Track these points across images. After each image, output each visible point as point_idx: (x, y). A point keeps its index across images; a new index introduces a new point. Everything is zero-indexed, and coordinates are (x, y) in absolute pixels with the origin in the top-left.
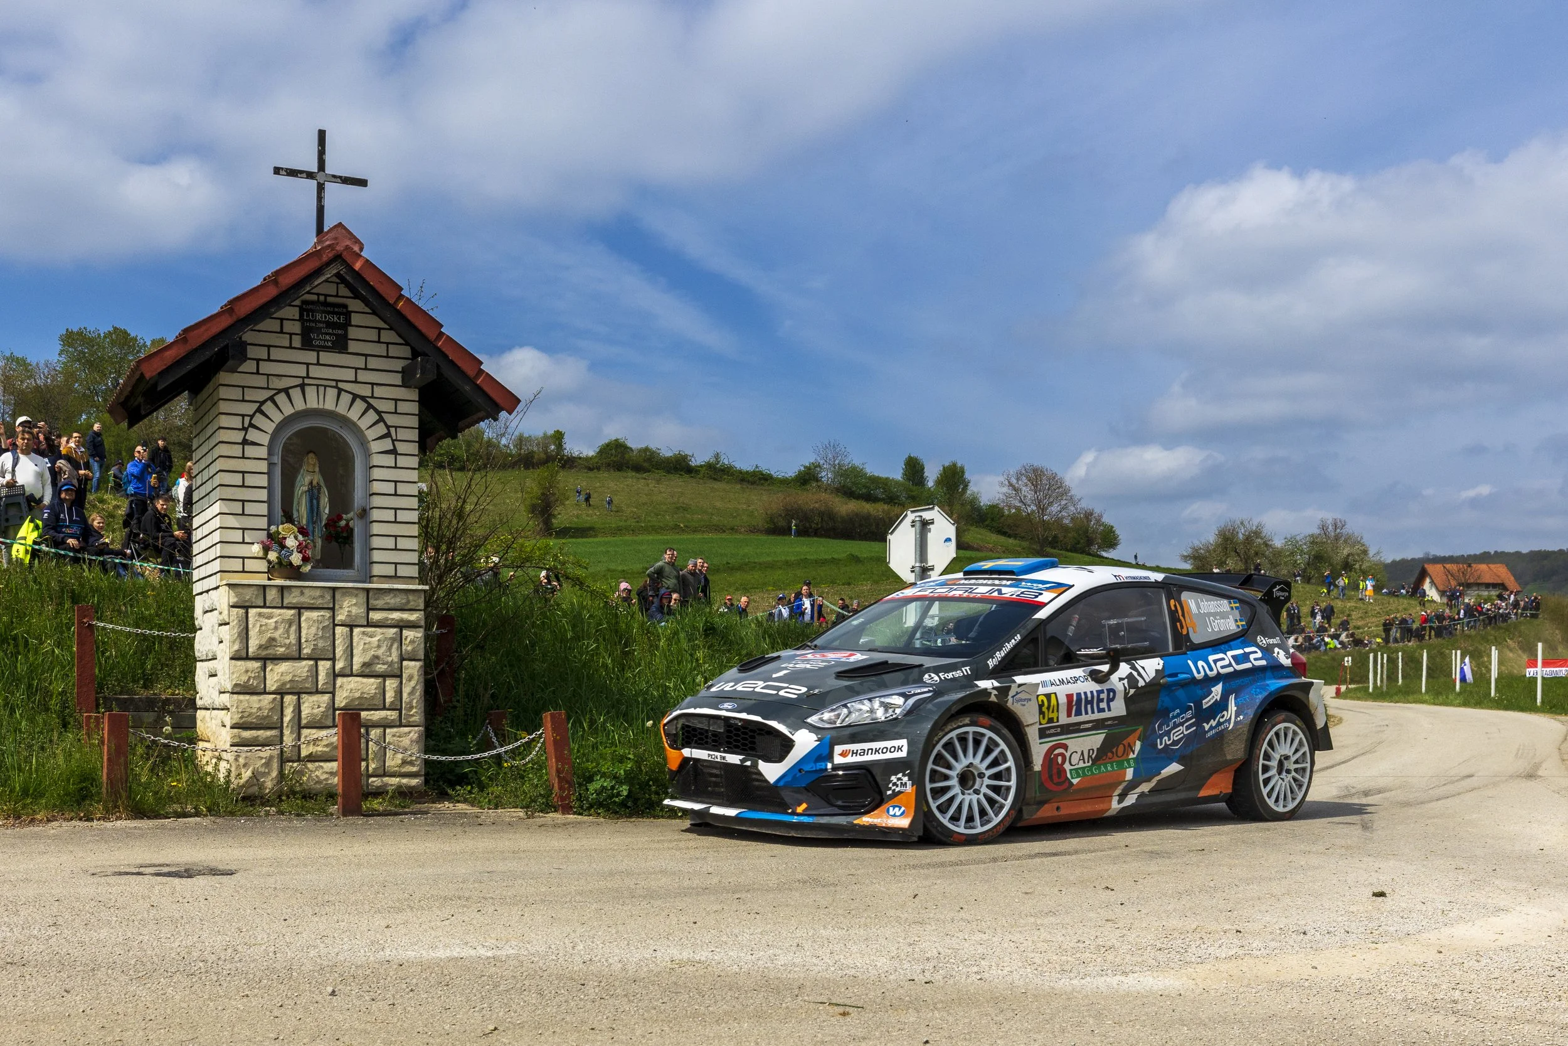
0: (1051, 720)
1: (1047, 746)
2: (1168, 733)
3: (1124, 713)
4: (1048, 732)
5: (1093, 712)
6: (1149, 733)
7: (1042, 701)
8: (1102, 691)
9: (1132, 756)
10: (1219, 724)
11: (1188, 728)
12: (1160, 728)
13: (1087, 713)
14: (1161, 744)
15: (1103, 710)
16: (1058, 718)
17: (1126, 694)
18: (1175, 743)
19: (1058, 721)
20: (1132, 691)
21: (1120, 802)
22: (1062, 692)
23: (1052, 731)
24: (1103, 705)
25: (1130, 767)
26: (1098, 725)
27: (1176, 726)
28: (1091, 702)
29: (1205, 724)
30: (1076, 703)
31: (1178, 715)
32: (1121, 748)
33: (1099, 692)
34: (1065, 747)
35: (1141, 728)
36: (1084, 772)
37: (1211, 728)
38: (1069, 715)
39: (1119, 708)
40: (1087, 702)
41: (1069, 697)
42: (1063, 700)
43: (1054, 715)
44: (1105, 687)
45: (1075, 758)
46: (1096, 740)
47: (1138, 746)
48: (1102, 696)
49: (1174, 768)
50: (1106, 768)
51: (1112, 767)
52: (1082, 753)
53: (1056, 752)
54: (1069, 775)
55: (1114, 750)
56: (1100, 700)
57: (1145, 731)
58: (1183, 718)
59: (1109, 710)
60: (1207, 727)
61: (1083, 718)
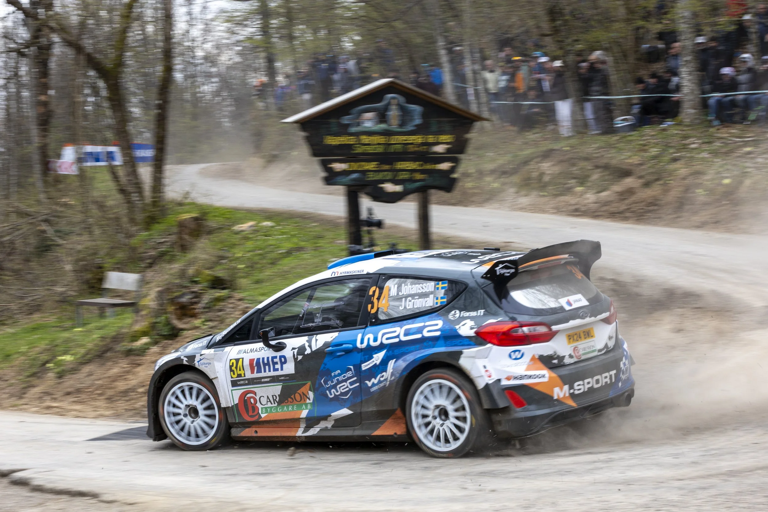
0: (239, 375)
1: (240, 392)
2: (334, 387)
3: (294, 372)
4: (239, 383)
5: (270, 371)
6: (317, 386)
7: (233, 363)
8: (276, 357)
9: (308, 401)
10: (380, 382)
11: (351, 384)
12: (326, 382)
13: (265, 371)
14: (331, 394)
15: (277, 370)
16: (244, 374)
17: (295, 359)
18: (342, 394)
19: (245, 376)
20: (300, 357)
21: (304, 432)
22: (247, 358)
23: (242, 382)
24: (278, 366)
25: (307, 409)
26: (274, 380)
27: (339, 382)
28: (268, 364)
29: (367, 382)
30: (256, 365)
31: (339, 375)
32: (298, 397)
33: (273, 358)
34: (255, 394)
35: (309, 383)
36: (271, 410)
37: (374, 385)
38: (252, 372)
39: (290, 368)
40: (265, 365)
41: (251, 361)
42: (246, 363)
43: (242, 372)
44: (278, 354)
45: (264, 401)
46: (276, 389)
47: (311, 395)
48: (275, 360)
49: (345, 412)
50: (288, 408)
51: (293, 408)
52: (268, 397)
53: (249, 395)
54: (260, 412)
55: (293, 396)
56: (275, 363)
57: (313, 384)
58: (344, 376)
59: (282, 369)
60: (369, 384)
61: (262, 374)
